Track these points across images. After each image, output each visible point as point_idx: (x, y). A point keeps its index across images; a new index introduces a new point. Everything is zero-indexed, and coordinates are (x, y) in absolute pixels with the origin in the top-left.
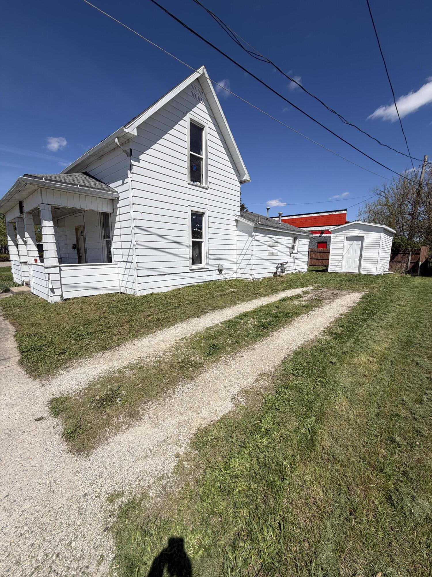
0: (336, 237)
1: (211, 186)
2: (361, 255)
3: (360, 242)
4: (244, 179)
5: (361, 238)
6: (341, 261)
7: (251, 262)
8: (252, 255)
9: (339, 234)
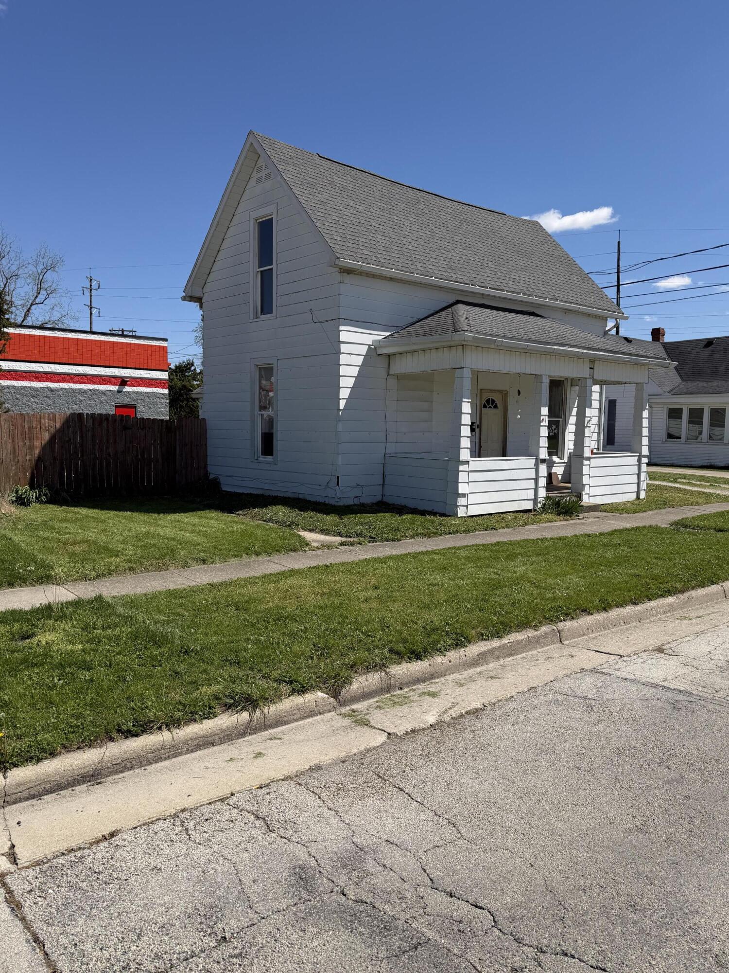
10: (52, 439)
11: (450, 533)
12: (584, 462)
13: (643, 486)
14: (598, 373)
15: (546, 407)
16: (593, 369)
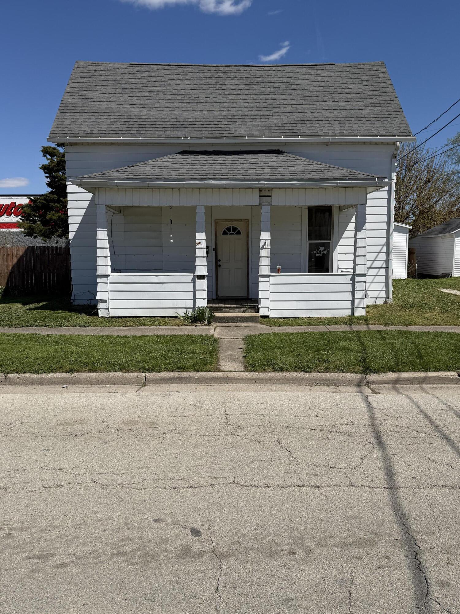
10: (19, 261)
11: (46, 326)
12: (260, 279)
13: (359, 303)
14: (278, 199)
15: (202, 232)
16: (271, 196)
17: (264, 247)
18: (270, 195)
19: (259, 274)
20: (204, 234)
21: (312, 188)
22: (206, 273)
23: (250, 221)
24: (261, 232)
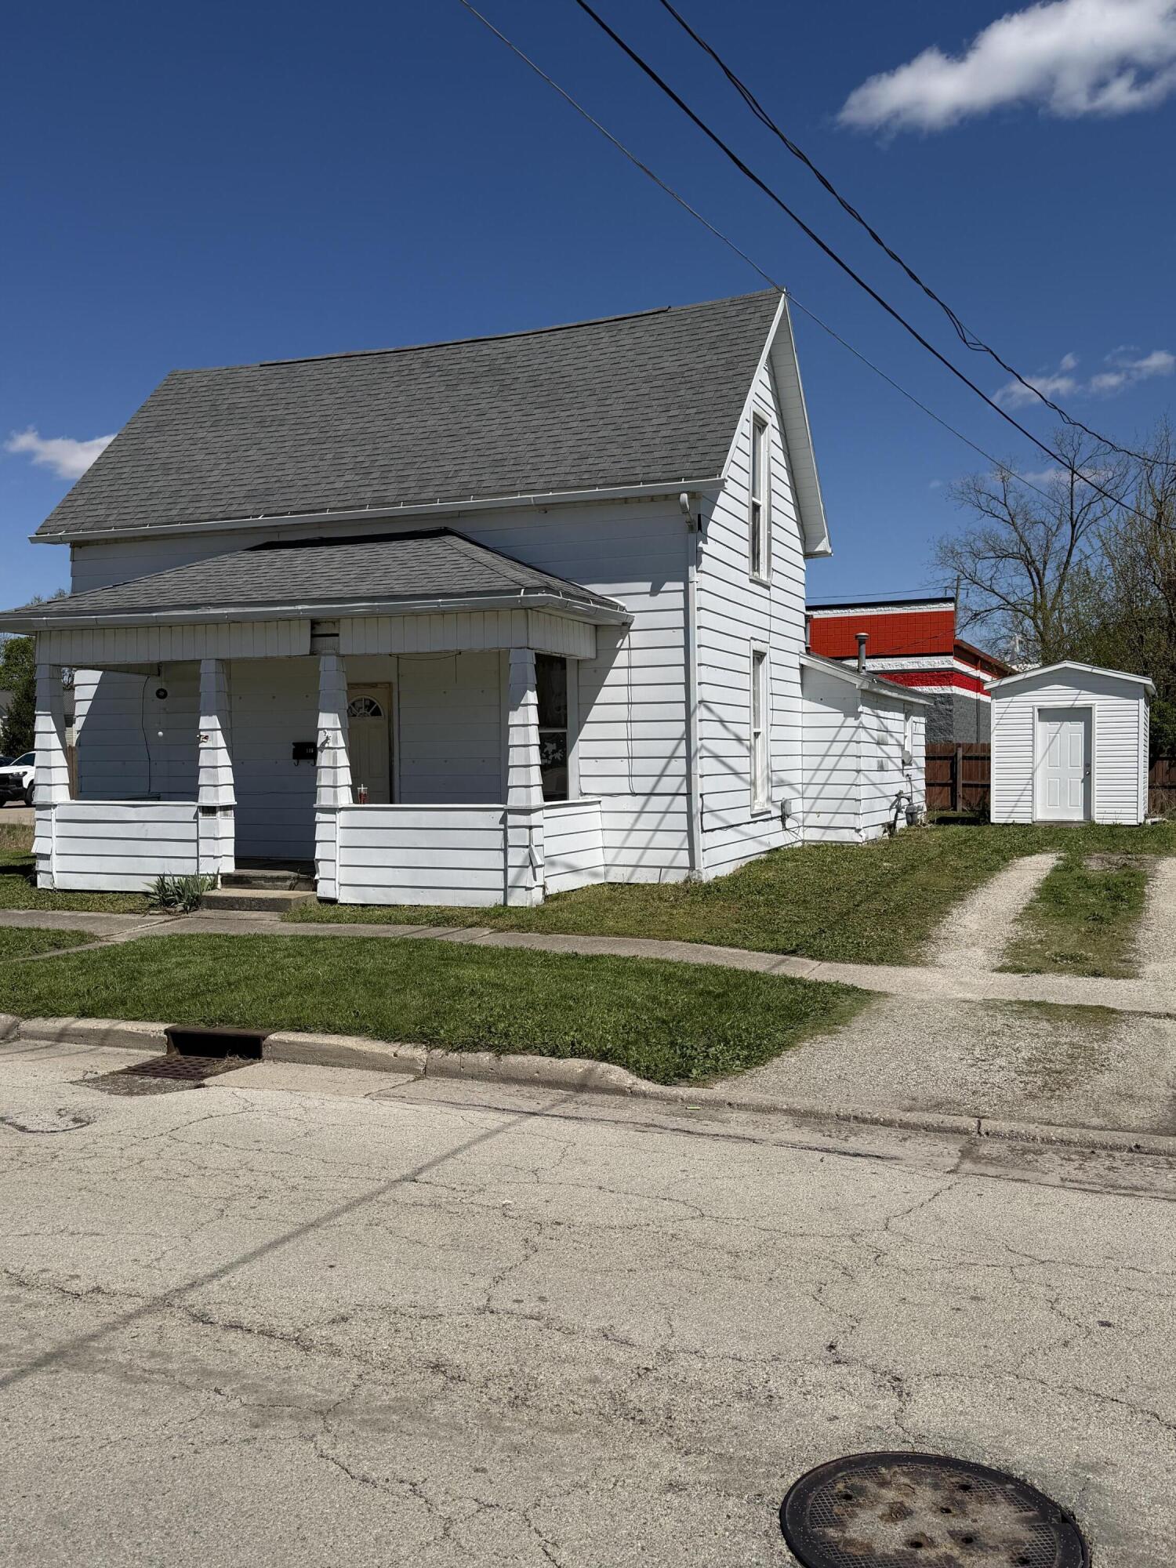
0: (1009, 710)
1: (776, 579)
2: (1088, 765)
3: (1081, 726)
4: (817, 550)
5: (1084, 715)
6: (1030, 787)
7: (854, 792)
8: (858, 771)
9: (1015, 698)
12: (320, 817)
13: (518, 877)
14: (352, 642)
15: (210, 715)
16: (337, 635)
17: (326, 745)
18: (336, 632)
19: (315, 806)
20: (215, 718)
21: (390, 615)
22: (232, 801)
23: (395, 687)
24: (321, 714)
